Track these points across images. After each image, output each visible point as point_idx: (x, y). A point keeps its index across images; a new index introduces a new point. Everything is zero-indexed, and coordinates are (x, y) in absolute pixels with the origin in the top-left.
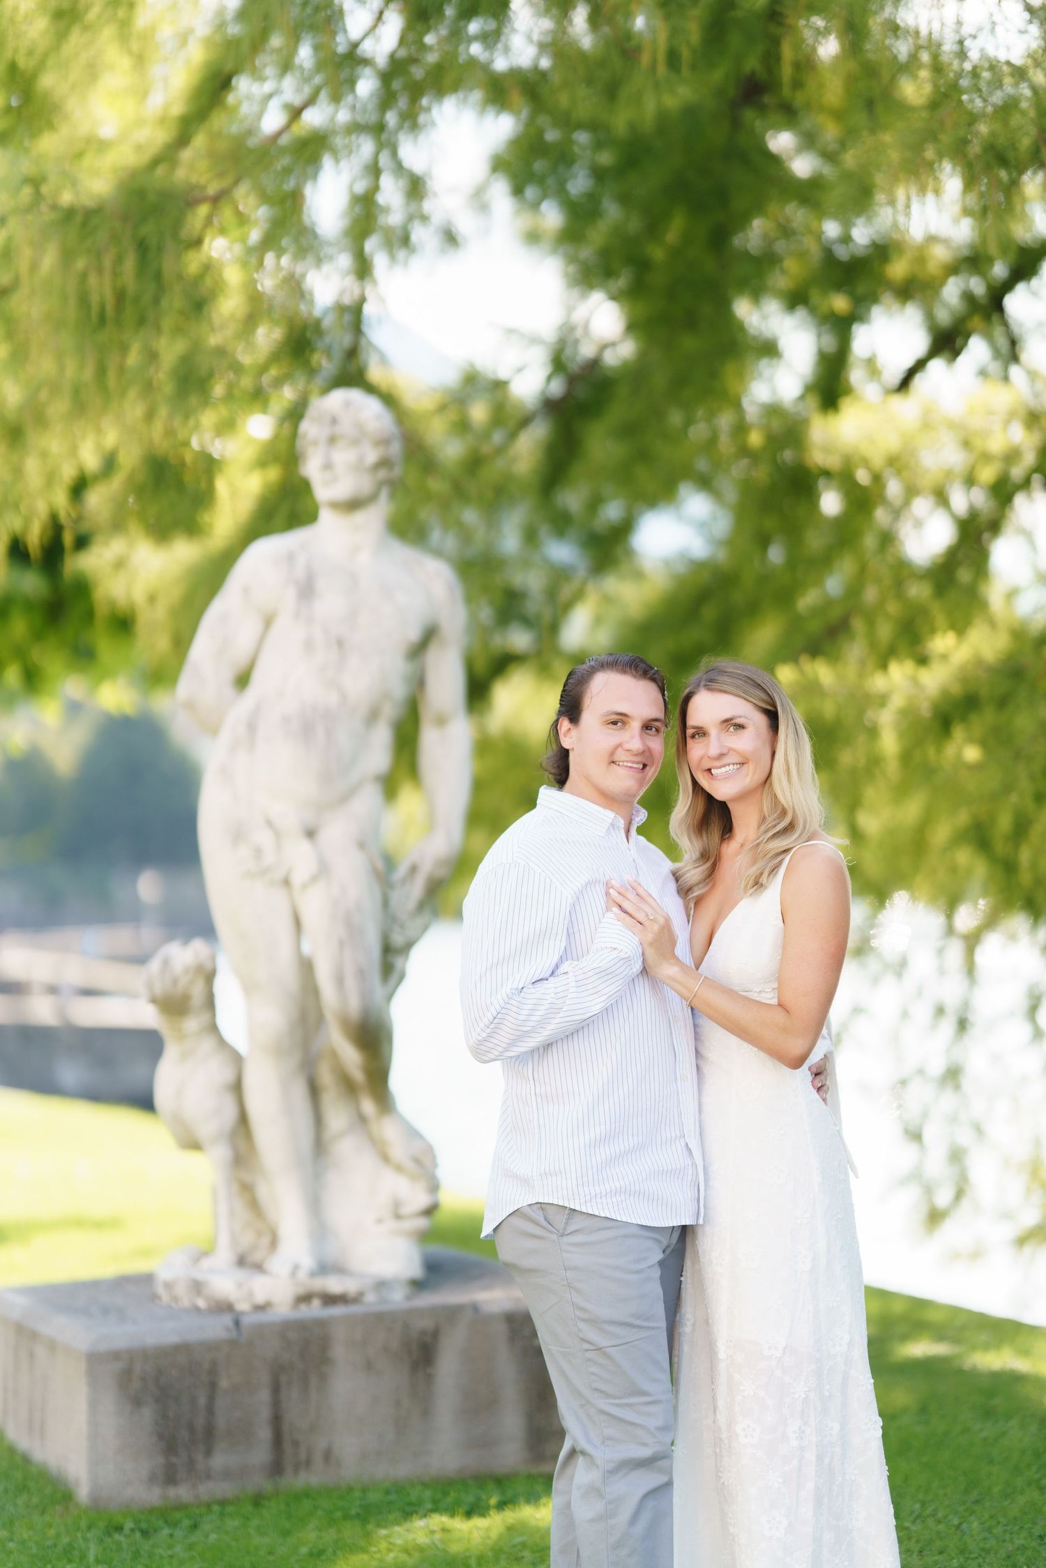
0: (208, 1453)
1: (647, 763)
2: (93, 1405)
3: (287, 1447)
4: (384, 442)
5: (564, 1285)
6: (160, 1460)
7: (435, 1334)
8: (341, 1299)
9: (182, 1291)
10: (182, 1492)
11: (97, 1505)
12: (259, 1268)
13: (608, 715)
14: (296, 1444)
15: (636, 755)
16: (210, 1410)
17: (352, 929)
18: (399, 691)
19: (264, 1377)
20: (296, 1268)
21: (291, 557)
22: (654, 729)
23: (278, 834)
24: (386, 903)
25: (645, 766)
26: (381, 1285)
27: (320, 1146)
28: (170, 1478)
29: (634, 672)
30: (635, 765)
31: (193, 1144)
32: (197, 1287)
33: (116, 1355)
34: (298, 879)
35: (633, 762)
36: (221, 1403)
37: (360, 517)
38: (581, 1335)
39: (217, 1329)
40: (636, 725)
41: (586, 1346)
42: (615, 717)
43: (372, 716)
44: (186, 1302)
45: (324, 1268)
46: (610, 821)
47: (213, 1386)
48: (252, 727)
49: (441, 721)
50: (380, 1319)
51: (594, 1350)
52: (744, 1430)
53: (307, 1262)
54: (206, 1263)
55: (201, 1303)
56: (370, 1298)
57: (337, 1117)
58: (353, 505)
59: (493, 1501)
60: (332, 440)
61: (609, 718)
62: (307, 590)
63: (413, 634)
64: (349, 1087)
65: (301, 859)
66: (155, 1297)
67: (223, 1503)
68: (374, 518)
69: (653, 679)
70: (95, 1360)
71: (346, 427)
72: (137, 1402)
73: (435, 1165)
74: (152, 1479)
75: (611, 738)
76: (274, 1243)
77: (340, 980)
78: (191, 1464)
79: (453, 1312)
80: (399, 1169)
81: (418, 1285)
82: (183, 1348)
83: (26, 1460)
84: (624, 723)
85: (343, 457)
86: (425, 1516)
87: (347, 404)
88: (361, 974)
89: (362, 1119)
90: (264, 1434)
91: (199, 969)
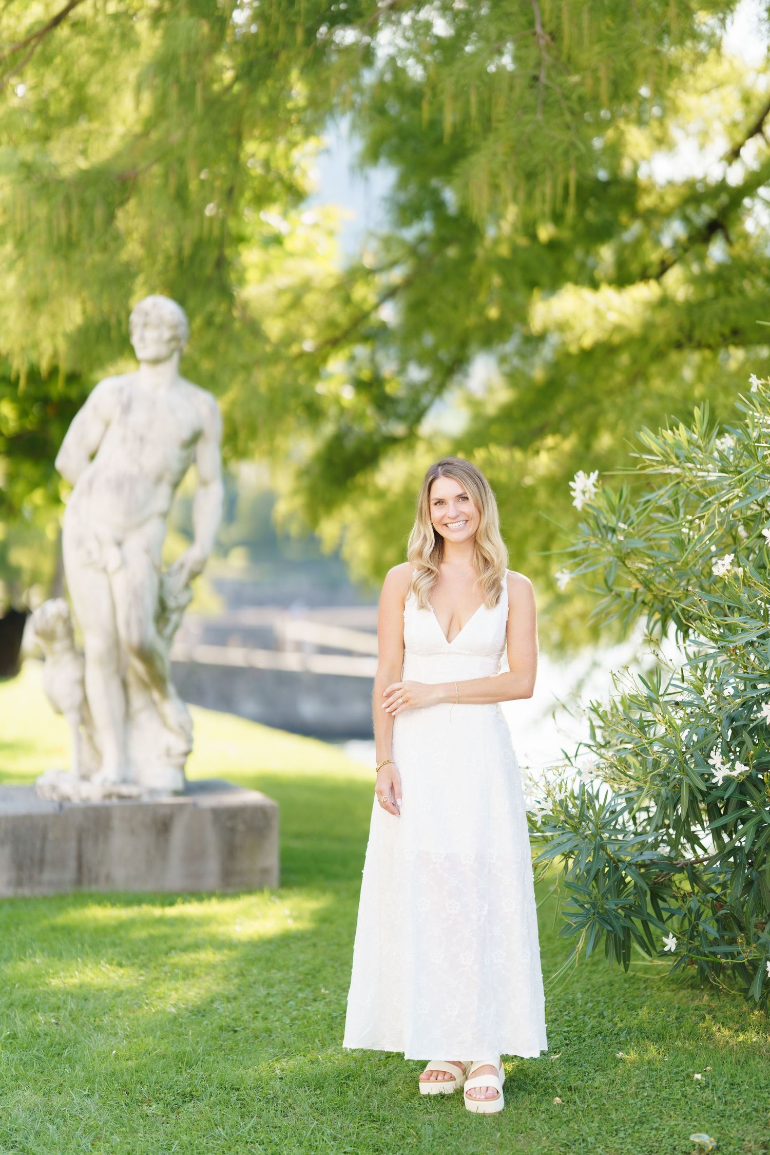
0: (41, 870)
3: (85, 871)
4: (175, 327)
6: (14, 874)
7: (173, 816)
8: (129, 797)
9: (47, 791)
10: (26, 891)
12: (88, 779)
14: (90, 870)
16: (43, 850)
17: (136, 597)
18: (176, 466)
19: (73, 834)
20: (106, 780)
21: (121, 390)
23: (100, 543)
24: (161, 584)
26: (153, 792)
27: (128, 716)
28: (19, 883)
31: (59, 711)
32: (54, 788)
34: (111, 567)
36: (49, 847)
37: (161, 368)
39: (51, 809)
43: (159, 480)
44: (47, 796)
45: (125, 781)
47: (44, 838)
48: (90, 484)
49: (205, 483)
50: (141, 807)
54: (62, 777)
55: (53, 797)
56: (144, 797)
57: (138, 699)
58: (156, 361)
59: (180, 900)
60: (145, 325)
62: (126, 408)
63: (186, 434)
65: (112, 557)
66: (36, 793)
68: (170, 368)
71: (153, 318)
74: (9, 883)
77: (128, 625)
78: (31, 877)
80: (171, 729)
81: (177, 793)
82: (29, 817)
86: (140, 905)
87: (154, 305)
88: (140, 622)
89: (154, 703)
90: (72, 864)
91: (59, 616)
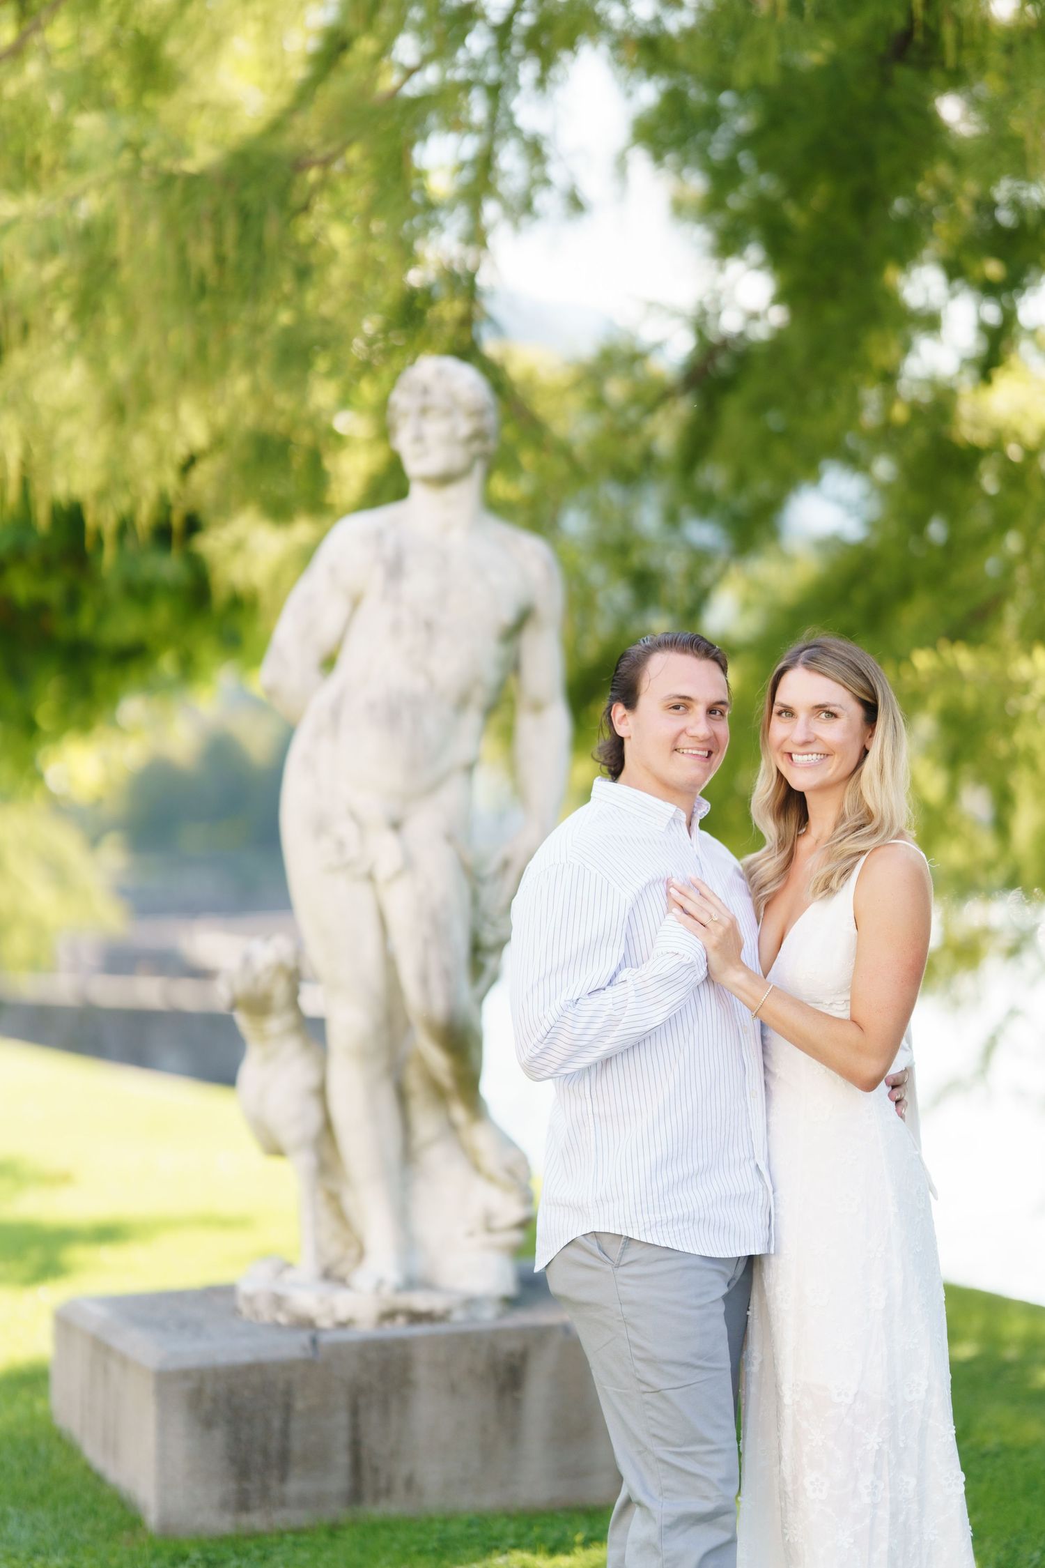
0: (283, 1478)
1: (712, 750)
2: (162, 1426)
3: (367, 1475)
4: (478, 413)
5: (619, 1321)
6: (232, 1486)
7: (524, 1356)
8: (428, 1316)
9: (263, 1306)
10: (255, 1520)
11: (166, 1530)
12: (343, 1282)
13: (669, 699)
14: (376, 1470)
15: (701, 741)
16: (285, 1433)
17: (438, 927)
18: (491, 675)
19: (342, 1399)
20: (380, 1283)
21: (379, 535)
22: (718, 713)
23: (361, 826)
24: (475, 899)
25: (710, 753)
26: (471, 1302)
27: (408, 1155)
28: (243, 1504)
29: (695, 652)
30: (700, 753)
31: (275, 1150)
32: (278, 1301)
33: (185, 1374)
34: (382, 872)
35: (698, 749)
36: (296, 1426)
37: (453, 492)
38: (638, 1376)
39: (292, 1347)
40: (700, 710)
41: (644, 1388)
42: (677, 701)
43: (463, 702)
44: (266, 1317)
45: (411, 1283)
46: (671, 815)
47: (288, 1408)
48: (335, 713)
49: (538, 707)
50: (465, 1339)
51: (652, 1392)
52: (812, 1483)
53: (393, 1276)
54: (289, 1276)
55: (282, 1318)
56: (458, 1315)
57: (426, 1123)
58: (445, 480)
59: (579, 1538)
60: (424, 411)
61: (671, 702)
62: (395, 569)
63: (507, 615)
64: (439, 1094)
65: (385, 853)
66: (236, 1311)
67: (298, 1532)
68: (466, 494)
69: (715, 659)
70: (164, 1379)
71: (438, 398)
72: (208, 1423)
73: (529, 1176)
74: (224, 1506)
75: (673, 723)
76: (361, 1255)
77: (424, 980)
78: (265, 1491)
79: (542, 1334)
80: (491, 1179)
81: (511, 1303)
82: (256, 1367)
83: (99, 1479)
84: (687, 707)
85: (435, 428)
86: (506, 1553)
87: (440, 373)
88: (447, 974)
89: (453, 1127)
90: (342, 1459)
91: (280, 968)
